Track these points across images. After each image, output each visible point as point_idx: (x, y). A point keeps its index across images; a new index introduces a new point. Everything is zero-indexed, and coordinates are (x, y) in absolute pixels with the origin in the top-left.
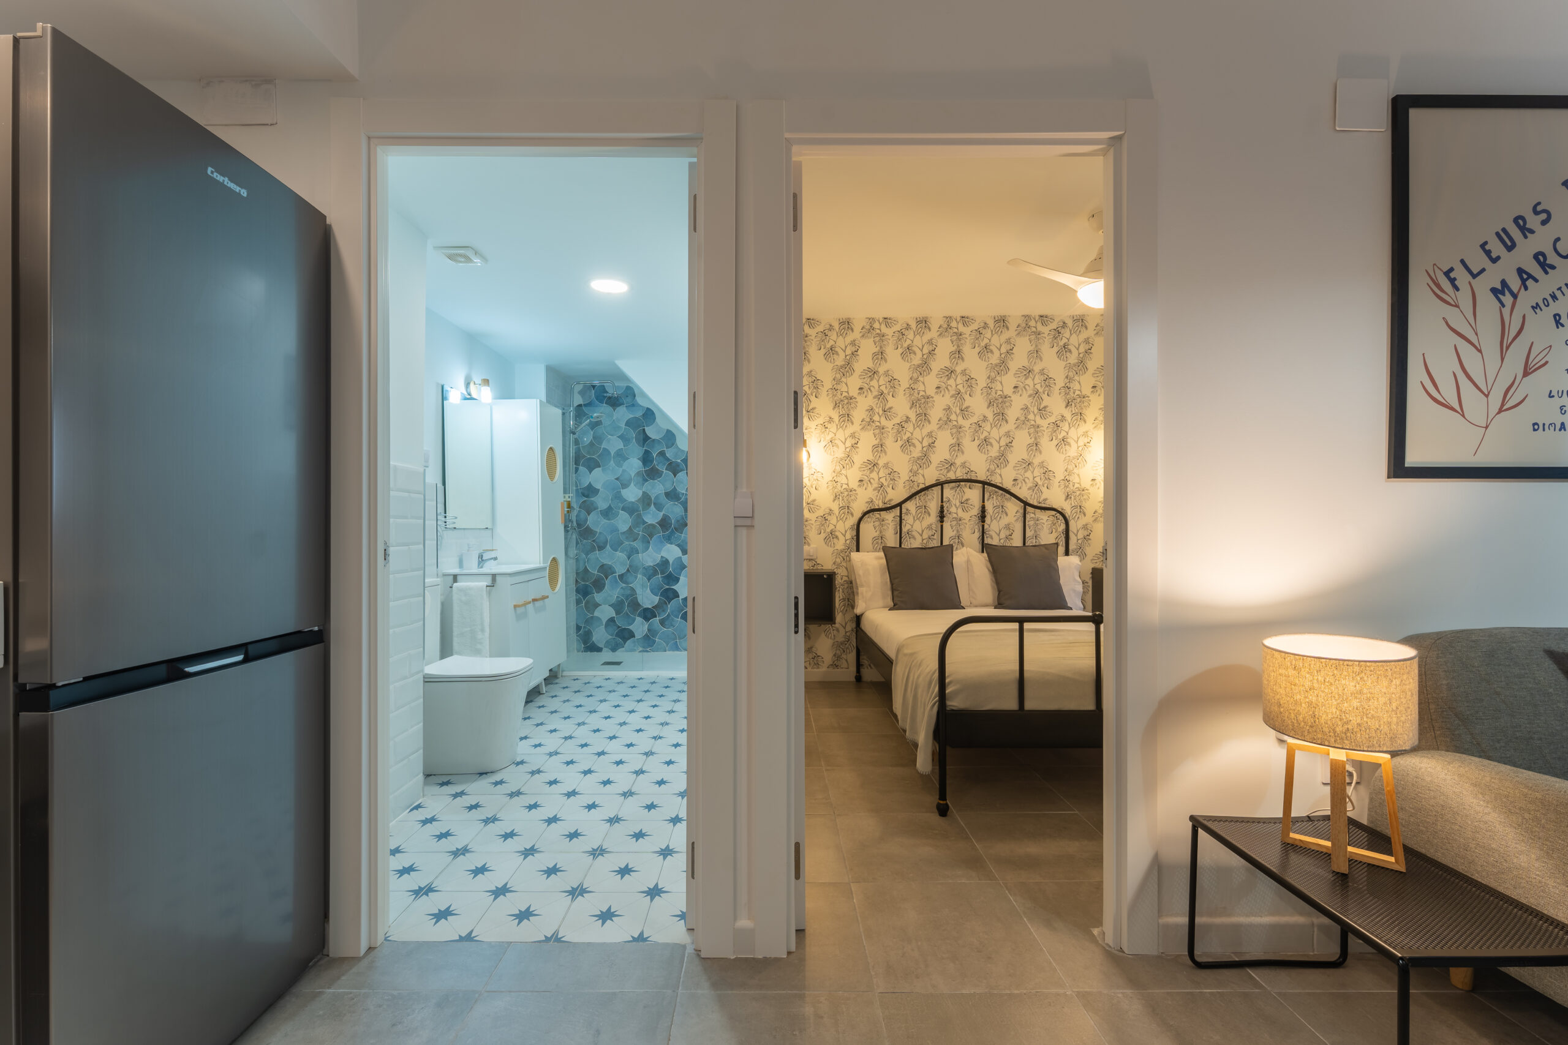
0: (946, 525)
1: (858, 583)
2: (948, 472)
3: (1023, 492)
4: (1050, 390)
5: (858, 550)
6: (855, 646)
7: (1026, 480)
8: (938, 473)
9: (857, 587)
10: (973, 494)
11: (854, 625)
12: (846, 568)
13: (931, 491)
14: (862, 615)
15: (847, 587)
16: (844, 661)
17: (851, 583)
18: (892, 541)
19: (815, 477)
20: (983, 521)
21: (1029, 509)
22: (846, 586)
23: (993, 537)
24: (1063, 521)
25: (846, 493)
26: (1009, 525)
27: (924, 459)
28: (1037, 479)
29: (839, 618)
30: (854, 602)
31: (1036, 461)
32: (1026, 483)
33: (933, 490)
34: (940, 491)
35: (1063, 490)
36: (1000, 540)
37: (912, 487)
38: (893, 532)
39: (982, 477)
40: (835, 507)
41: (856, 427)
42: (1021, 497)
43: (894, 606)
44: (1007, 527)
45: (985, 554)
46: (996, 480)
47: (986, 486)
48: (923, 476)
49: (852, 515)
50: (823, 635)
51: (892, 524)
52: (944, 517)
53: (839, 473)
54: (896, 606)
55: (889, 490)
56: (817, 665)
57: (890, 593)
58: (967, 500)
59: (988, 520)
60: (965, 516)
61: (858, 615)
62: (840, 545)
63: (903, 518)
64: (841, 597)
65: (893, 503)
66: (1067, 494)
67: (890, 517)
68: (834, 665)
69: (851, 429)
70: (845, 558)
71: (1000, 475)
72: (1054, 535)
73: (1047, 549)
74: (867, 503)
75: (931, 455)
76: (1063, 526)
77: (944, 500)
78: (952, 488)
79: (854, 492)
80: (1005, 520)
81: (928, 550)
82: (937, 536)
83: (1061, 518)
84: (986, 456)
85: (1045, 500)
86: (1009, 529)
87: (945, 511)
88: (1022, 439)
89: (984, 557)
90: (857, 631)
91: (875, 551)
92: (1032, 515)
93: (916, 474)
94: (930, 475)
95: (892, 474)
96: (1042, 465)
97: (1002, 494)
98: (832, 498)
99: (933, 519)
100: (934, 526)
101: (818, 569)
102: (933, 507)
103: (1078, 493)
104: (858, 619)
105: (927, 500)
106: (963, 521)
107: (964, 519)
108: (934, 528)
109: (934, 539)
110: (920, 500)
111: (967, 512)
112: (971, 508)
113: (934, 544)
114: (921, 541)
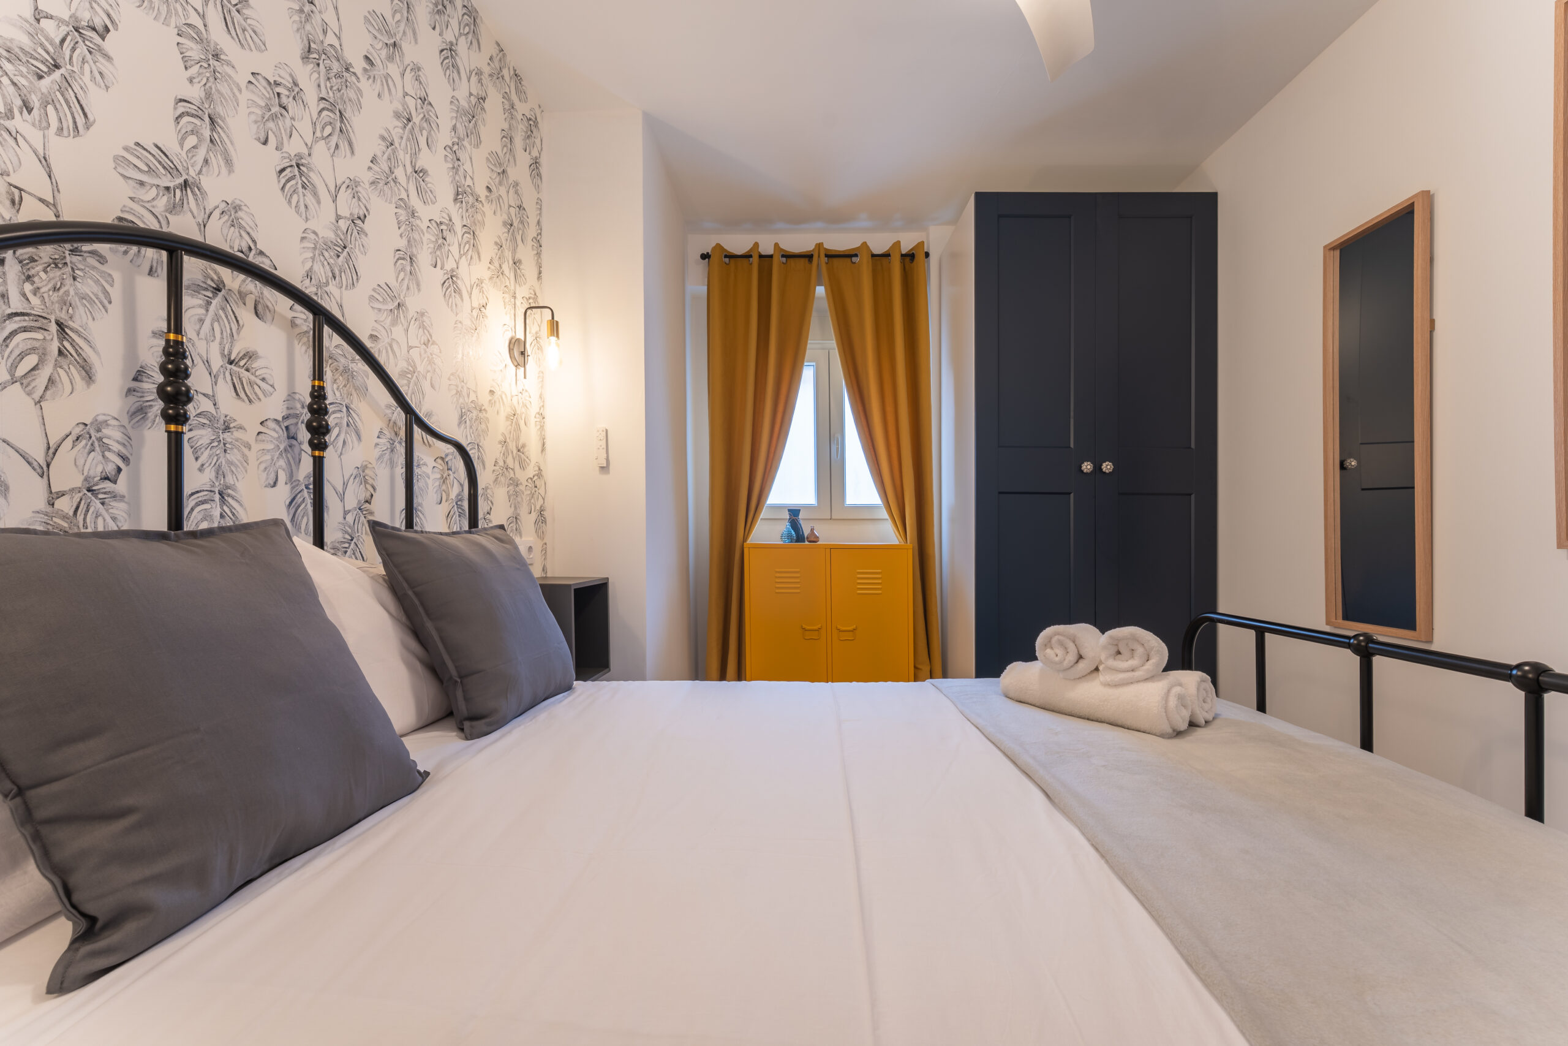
4: (429, 133)
31: (411, 305)
34: (160, 277)
42: (399, 387)
47: (323, 324)
71: (347, 301)
84: (301, 227)
88: (384, 223)
96: (420, 319)
102: (121, 340)
105: (73, 297)
106: (237, 434)
107: (241, 428)
108: (116, 447)
109: (114, 496)
110: (29, 278)
111: (250, 401)
112: (264, 392)
113: (114, 519)
114: (41, 504)
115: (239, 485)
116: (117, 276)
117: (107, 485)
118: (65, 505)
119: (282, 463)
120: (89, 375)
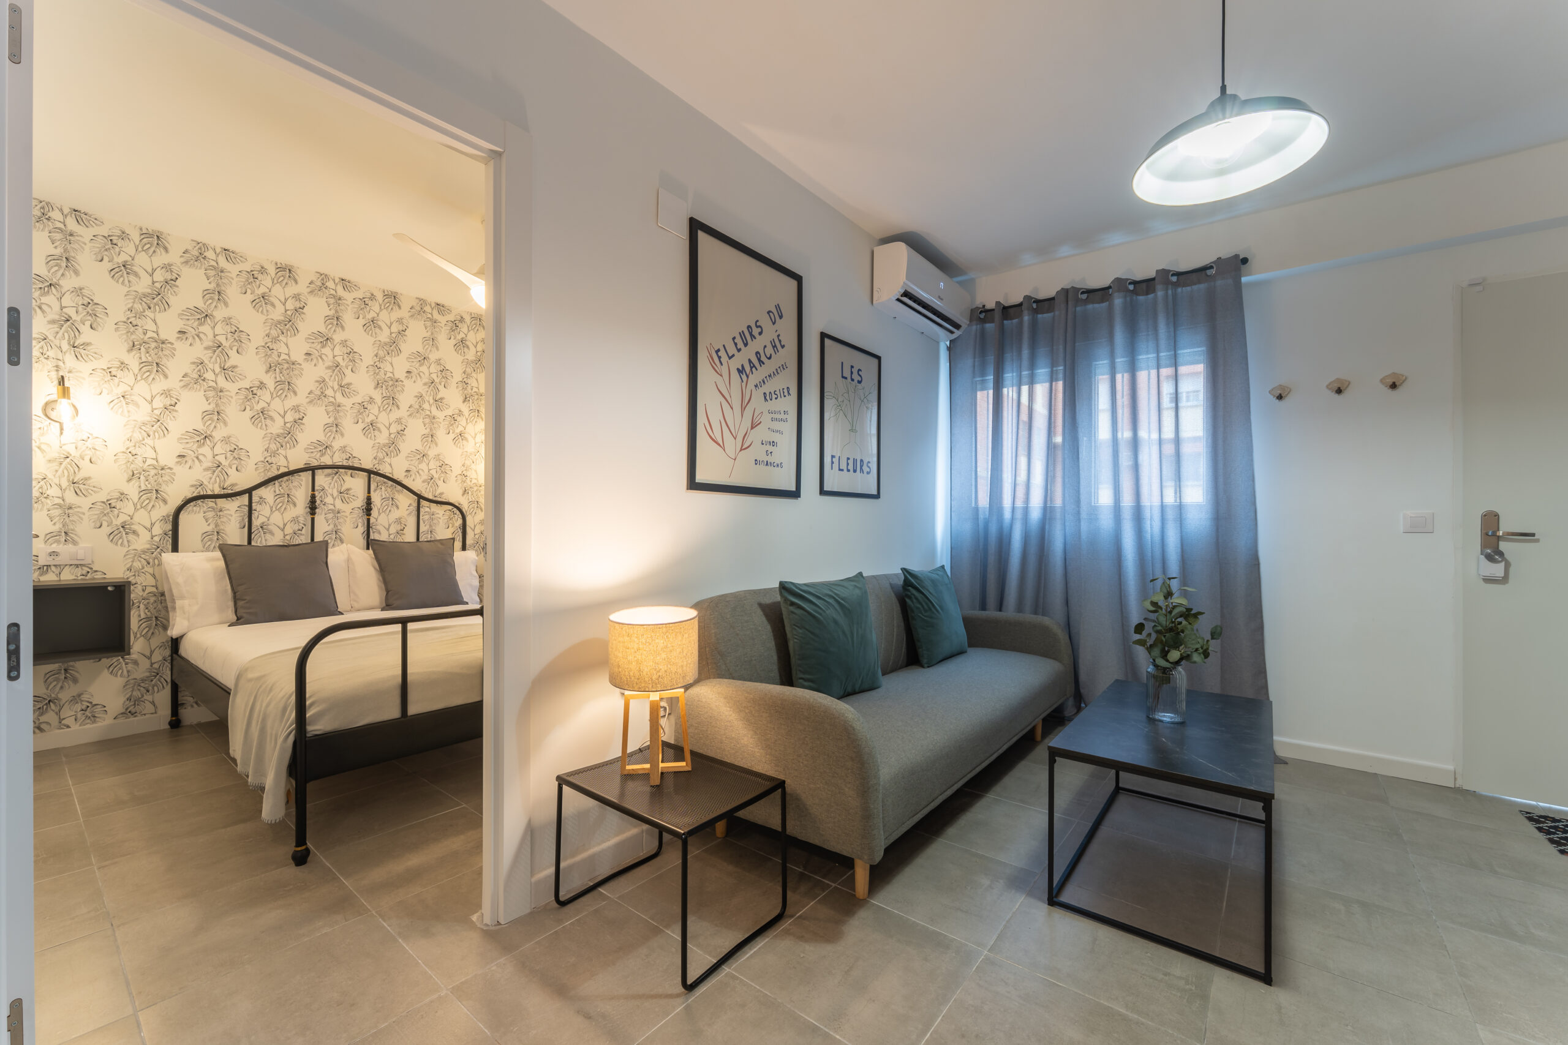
0: (319, 518)
1: (175, 592)
2: (322, 455)
3: (417, 485)
4: (446, 382)
5: (175, 548)
6: (169, 680)
7: (420, 471)
8: (308, 455)
9: (174, 600)
10: (356, 484)
11: (168, 652)
12: (154, 576)
13: (297, 477)
14: (182, 637)
15: (155, 602)
16: (148, 704)
17: (163, 594)
18: (235, 536)
19: (89, 444)
20: (369, 515)
21: (423, 503)
22: (152, 599)
23: (381, 531)
24: (460, 516)
25: (153, 472)
26: (400, 519)
27: (288, 436)
28: (433, 472)
29: (137, 646)
30: (168, 621)
31: (432, 453)
32: (420, 475)
33: (300, 476)
34: (311, 478)
35: (460, 485)
36: (389, 535)
37: (268, 471)
38: (238, 525)
39: (368, 465)
40: (132, 490)
41: (173, 382)
42: (415, 490)
43: (238, 619)
44: (398, 521)
45: (371, 551)
46: (385, 469)
47: (372, 476)
48: (286, 457)
49: (165, 501)
50: (106, 673)
51: (235, 516)
52: (316, 508)
53: (141, 443)
54: (240, 620)
55: (232, 472)
56: (94, 718)
57: (231, 604)
58: (348, 490)
59: (374, 513)
60: (346, 508)
61: (174, 637)
62: (142, 542)
63: (254, 508)
64: (143, 616)
65: (238, 489)
66: (464, 489)
67: (233, 508)
68: (128, 713)
69: (160, 385)
70: (151, 561)
71: (390, 465)
72: (451, 530)
73: (442, 544)
74: (192, 486)
75: (297, 432)
76: (460, 521)
77: (316, 488)
78: (328, 475)
79: (169, 471)
80: (395, 514)
81: (292, 547)
82: (307, 531)
83: (458, 512)
84: (373, 442)
85: (441, 494)
86: (401, 523)
87: (318, 502)
88: (416, 429)
89: (369, 555)
90: (172, 660)
91: (208, 550)
92: (427, 509)
93: (274, 454)
94: (297, 457)
95: (235, 451)
96: (437, 457)
97: (392, 486)
98: (126, 477)
99: (300, 509)
100: (301, 519)
101: (94, 579)
102: (301, 495)
103: (475, 488)
104: (175, 643)
105: (292, 487)
106: (342, 514)
107: (344, 512)
108: (302, 522)
109: (301, 534)
110: (281, 486)
111: (348, 503)
112: (354, 500)
113: (301, 540)
114: (282, 537)
115: (343, 529)
116: (304, 479)
117: (300, 532)
118: (288, 537)
119: (360, 520)
120: (295, 505)
